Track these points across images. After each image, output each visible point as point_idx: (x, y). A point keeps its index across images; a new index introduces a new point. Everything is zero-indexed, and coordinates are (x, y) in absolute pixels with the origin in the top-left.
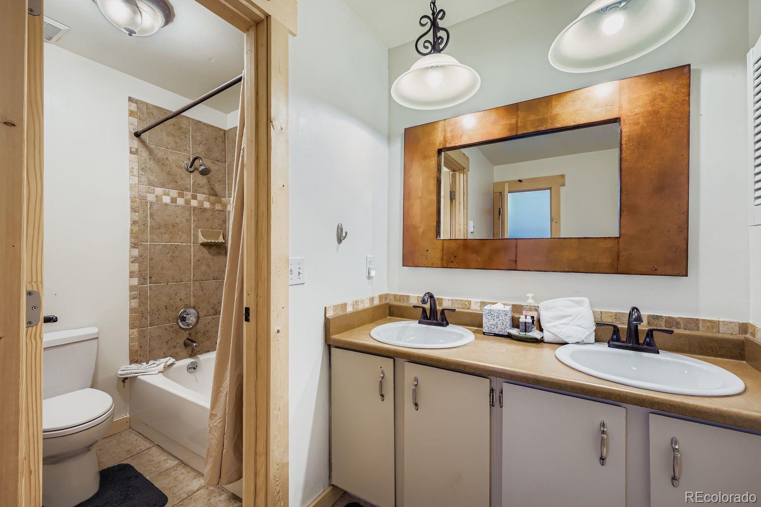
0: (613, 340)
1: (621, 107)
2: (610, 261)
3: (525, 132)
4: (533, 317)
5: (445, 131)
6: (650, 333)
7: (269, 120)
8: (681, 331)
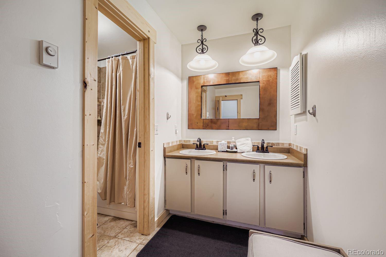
0: (257, 150)
1: (259, 78)
2: (256, 126)
3: (232, 83)
4: (234, 145)
5: (204, 79)
6: (267, 147)
7: (149, 75)
8: (275, 147)
